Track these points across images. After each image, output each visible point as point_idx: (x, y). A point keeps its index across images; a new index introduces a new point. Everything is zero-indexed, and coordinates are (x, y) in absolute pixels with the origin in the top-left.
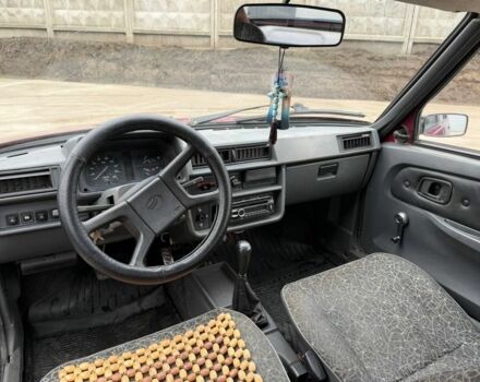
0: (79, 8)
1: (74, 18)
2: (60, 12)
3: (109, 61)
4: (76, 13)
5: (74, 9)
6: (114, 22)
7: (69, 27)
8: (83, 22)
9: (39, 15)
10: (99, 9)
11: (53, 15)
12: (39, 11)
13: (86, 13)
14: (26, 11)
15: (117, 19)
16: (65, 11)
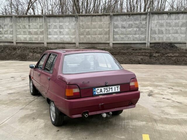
0: (26, 34)
1: (24, 38)
2: (19, 36)
3: (37, 53)
4: (25, 36)
5: (25, 35)
6: (39, 39)
7: (22, 41)
8: (28, 39)
9: (11, 37)
10: (34, 35)
11: (16, 37)
12: (11, 36)
13: (29, 36)
14: (6, 36)
15: (41, 38)
16: (21, 36)
